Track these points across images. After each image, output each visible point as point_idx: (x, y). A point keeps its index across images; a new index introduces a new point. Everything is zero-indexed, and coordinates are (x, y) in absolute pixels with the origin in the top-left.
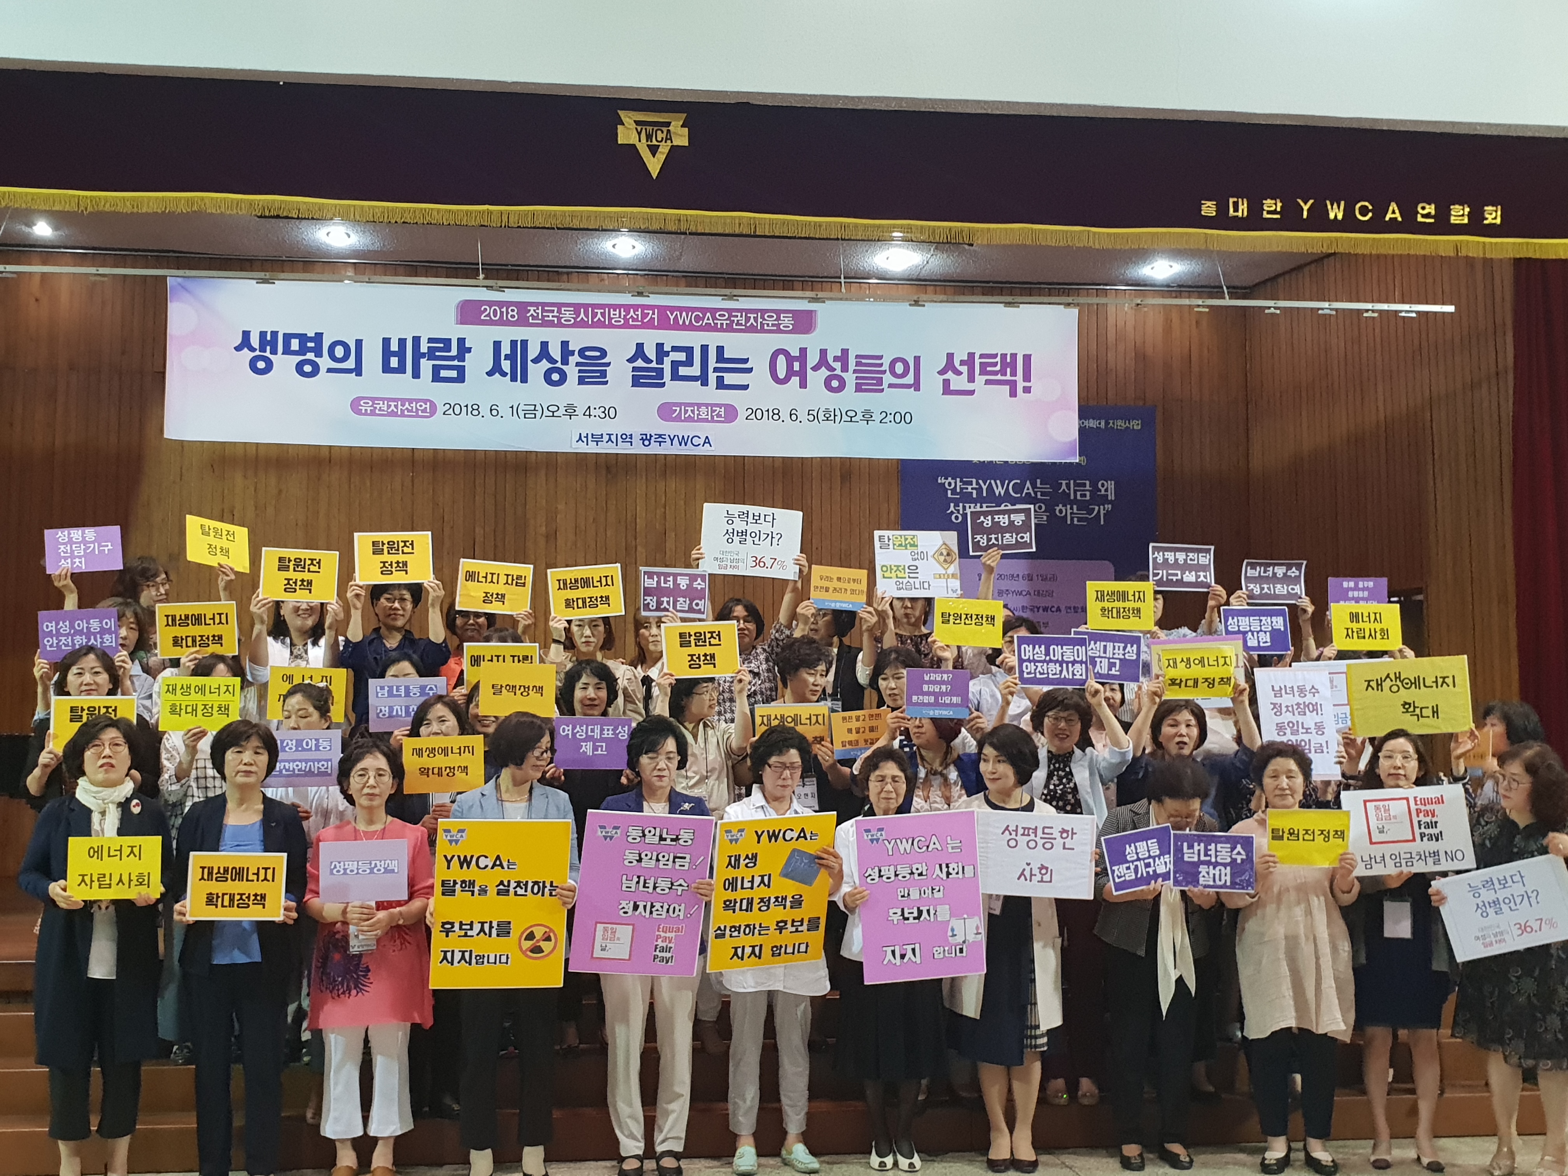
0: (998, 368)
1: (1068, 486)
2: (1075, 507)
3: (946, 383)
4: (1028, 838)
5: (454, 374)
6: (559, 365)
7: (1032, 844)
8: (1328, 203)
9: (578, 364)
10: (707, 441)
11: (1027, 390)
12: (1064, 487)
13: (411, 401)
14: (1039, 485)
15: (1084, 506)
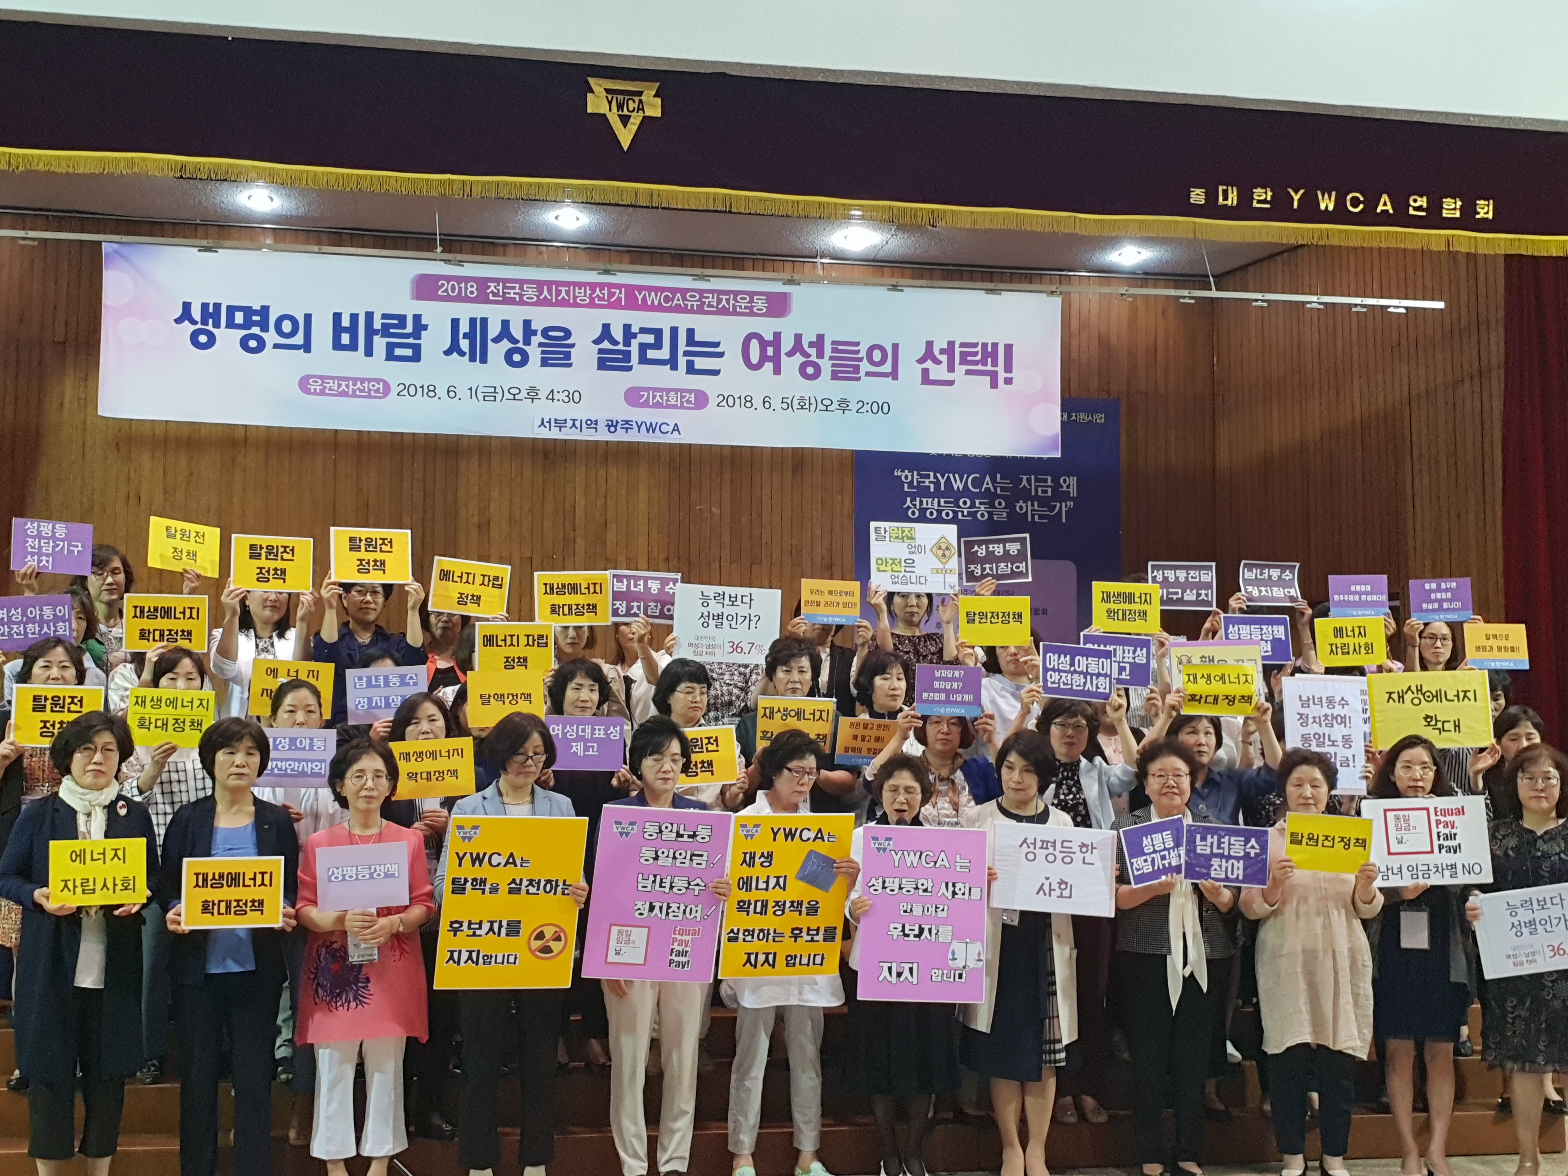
0: (979, 358)
1: (1029, 481)
2: (1036, 503)
3: (925, 372)
4: (1047, 852)
5: (409, 352)
6: (520, 345)
7: (1051, 858)
8: (1319, 193)
9: (541, 345)
10: (676, 428)
11: (1008, 381)
12: (1025, 482)
13: (363, 380)
14: (998, 480)
15: (1044, 502)
